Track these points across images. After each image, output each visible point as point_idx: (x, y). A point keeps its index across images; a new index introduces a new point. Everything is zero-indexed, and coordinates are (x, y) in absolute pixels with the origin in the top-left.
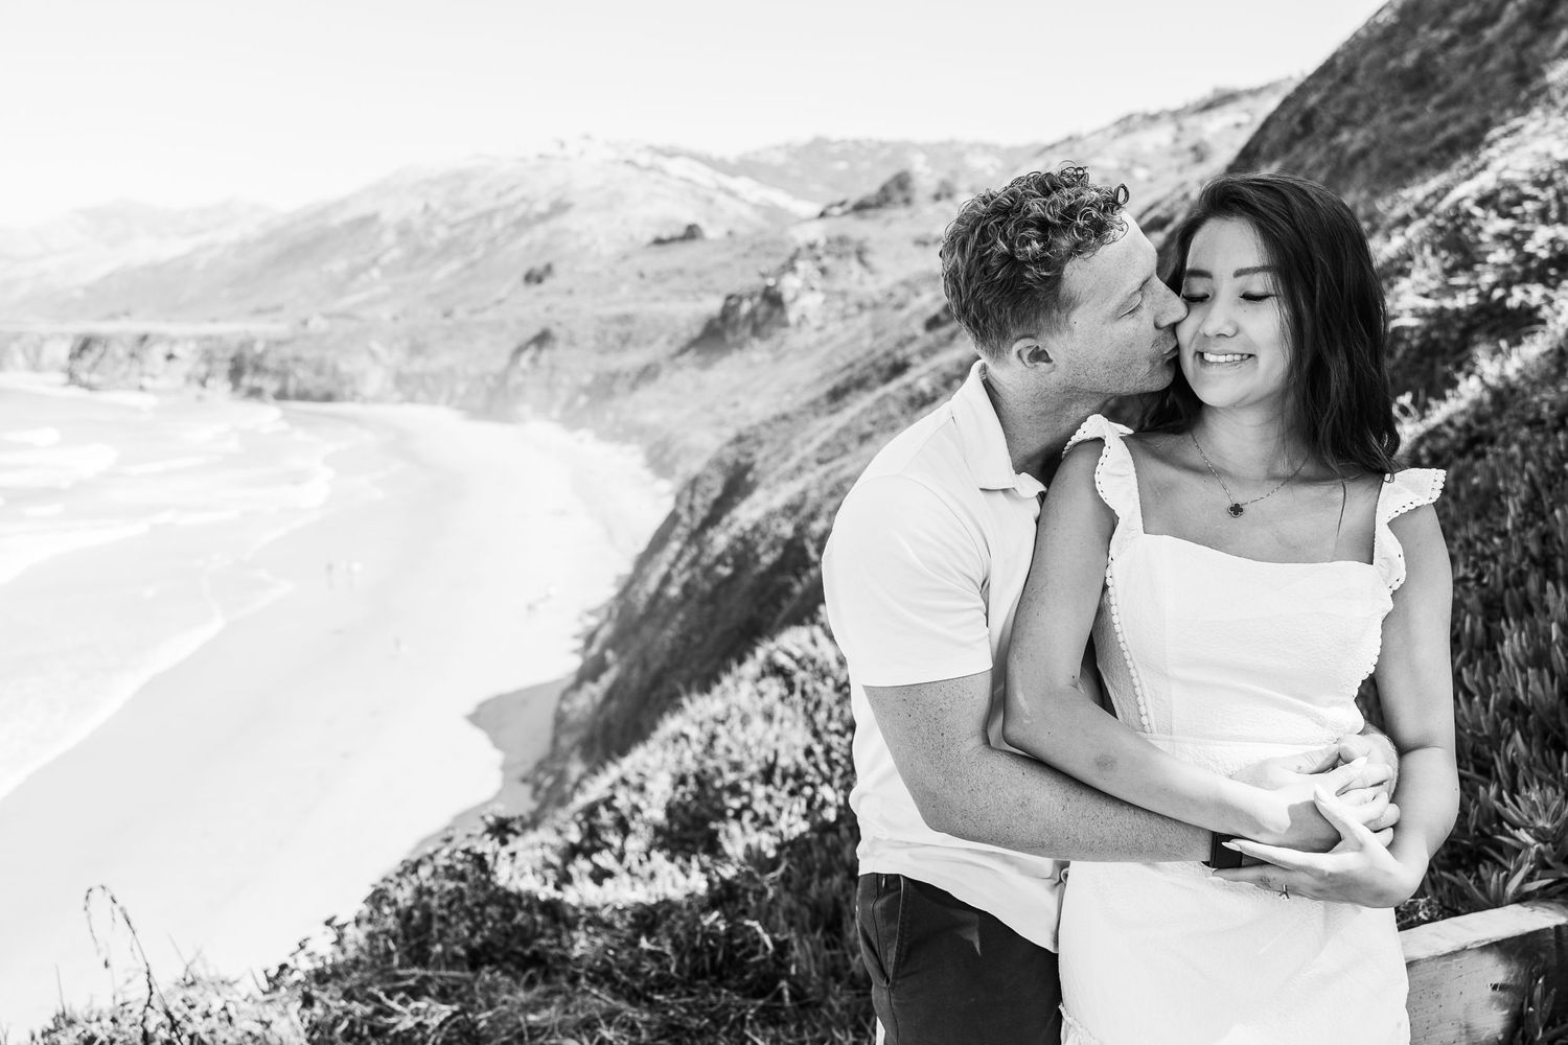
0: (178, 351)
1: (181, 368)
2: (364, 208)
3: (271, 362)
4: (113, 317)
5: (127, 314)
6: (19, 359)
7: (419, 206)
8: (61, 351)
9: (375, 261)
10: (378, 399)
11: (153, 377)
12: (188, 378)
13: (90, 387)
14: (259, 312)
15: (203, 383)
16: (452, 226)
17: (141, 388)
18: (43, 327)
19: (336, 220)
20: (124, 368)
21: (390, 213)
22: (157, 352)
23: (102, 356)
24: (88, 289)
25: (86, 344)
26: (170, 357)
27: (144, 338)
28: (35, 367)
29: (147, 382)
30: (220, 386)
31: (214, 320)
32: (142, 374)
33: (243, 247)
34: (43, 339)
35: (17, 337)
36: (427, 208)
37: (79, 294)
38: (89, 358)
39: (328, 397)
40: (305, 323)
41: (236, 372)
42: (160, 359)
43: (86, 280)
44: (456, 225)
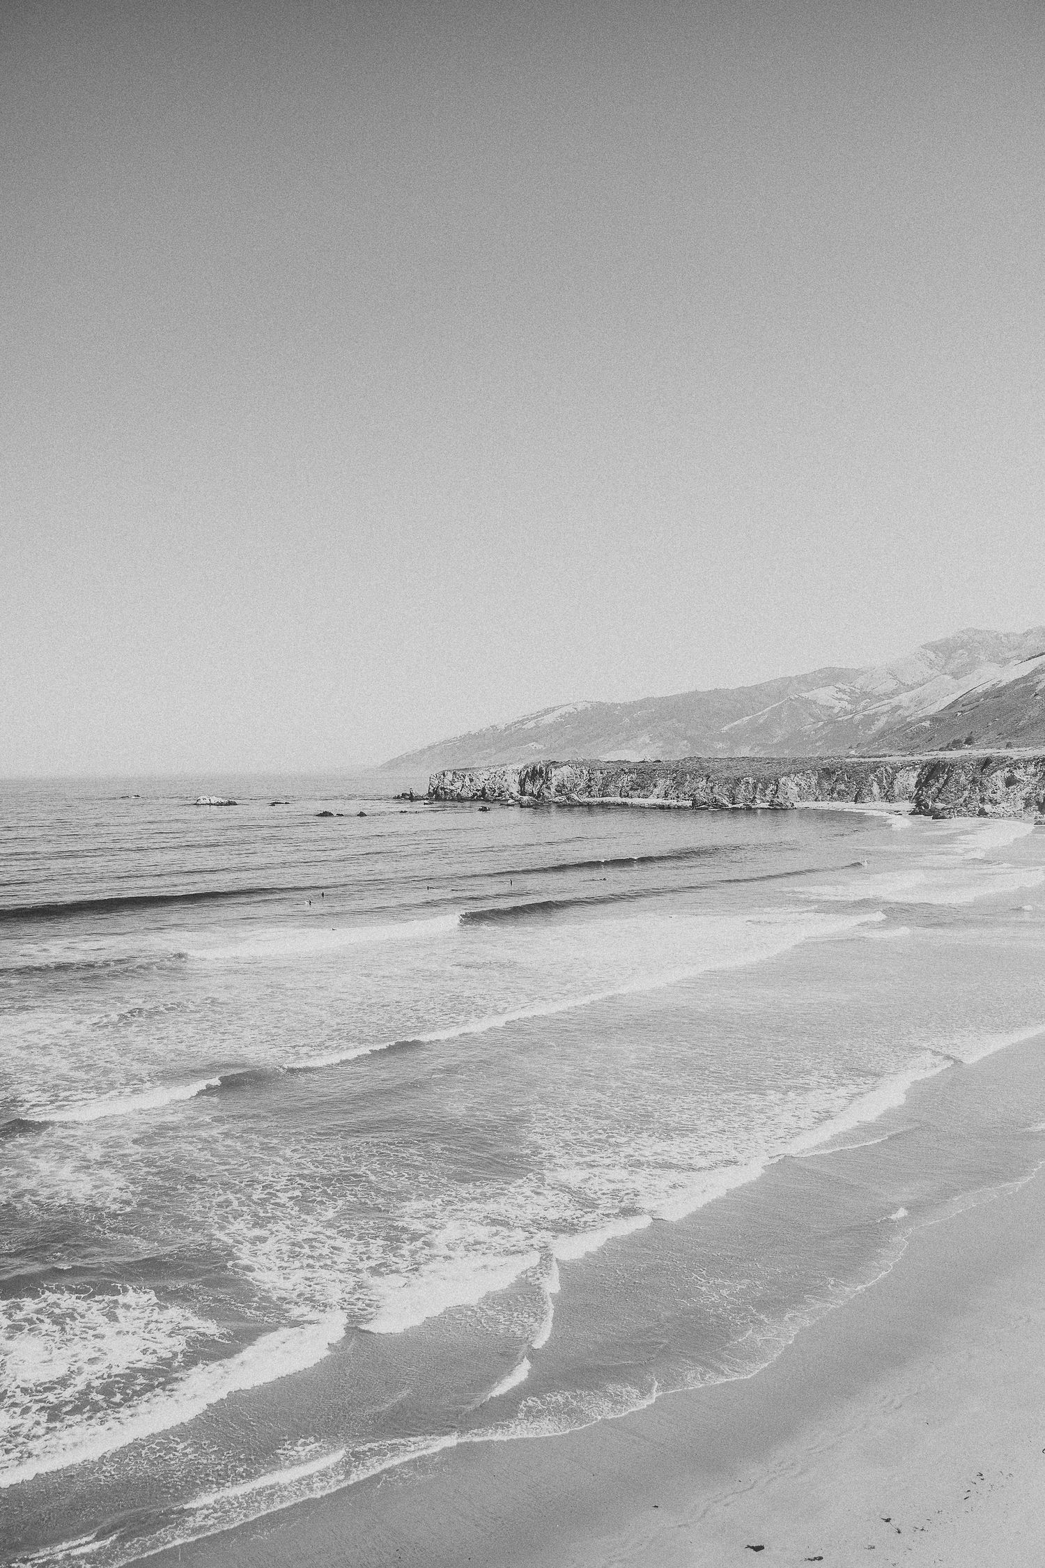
0: (1018, 774)
1: (1022, 792)
4: (956, 745)
5: (969, 741)
6: (876, 789)
8: (910, 779)
11: (994, 802)
12: (1028, 802)
13: (936, 815)
15: (1042, 808)
17: (982, 813)
18: (897, 759)
20: (966, 793)
22: (999, 776)
23: (946, 782)
24: (934, 719)
25: (933, 771)
26: (1010, 782)
27: (986, 762)
28: (888, 797)
29: (988, 808)
32: (982, 800)
34: (896, 770)
35: (874, 768)
37: (927, 724)
38: (935, 786)
42: (1000, 784)
43: (933, 710)
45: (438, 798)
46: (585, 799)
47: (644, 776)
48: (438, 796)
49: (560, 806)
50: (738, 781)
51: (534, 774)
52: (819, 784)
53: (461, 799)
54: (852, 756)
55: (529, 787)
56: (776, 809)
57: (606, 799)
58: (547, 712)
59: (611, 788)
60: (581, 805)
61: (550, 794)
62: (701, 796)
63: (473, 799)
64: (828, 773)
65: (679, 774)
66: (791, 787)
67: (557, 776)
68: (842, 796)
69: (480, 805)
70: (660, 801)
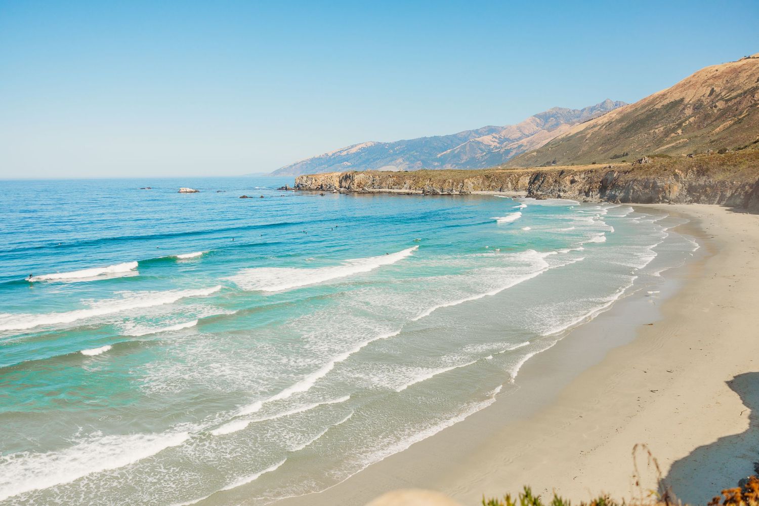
0: (576, 178)
1: (577, 187)
2: (676, 97)
3: (621, 183)
4: (548, 164)
5: (554, 162)
6: (510, 185)
7: (708, 92)
8: (525, 181)
9: (680, 125)
10: (677, 201)
11: (565, 192)
12: (580, 193)
13: (538, 198)
14: (616, 157)
15: (587, 194)
16: (727, 101)
17: (559, 197)
18: (520, 170)
19: (658, 106)
20: (552, 187)
21: (690, 97)
22: (568, 179)
23: (543, 182)
24: (538, 151)
25: (536, 177)
26: (572, 182)
27: (562, 172)
28: (516, 189)
29: (562, 194)
30: (595, 196)
31: (594, 163)
32: (559, 191)
33: (610, 124)
34: (520, 176)
35: (509, 175)
36: (712, 91)
37: (535, 154)
38: (538, 183)
39: (650, 200)
40: (640, 161)
41: (603, 189)
42: (568, 183)
43: (538, 147)
44: (730, 100)
45: (299, 189)
46: (371, 190)
47: (399, 179)
48: (299, 188)
49: (359, 193)
50: (445, 181)
51: (347, 178)
52: (483, 182)
53: (311, 190)
54: (499, 169)
55: (344, 184)
56: (462, 194)
57: (381, 190)
58: (352, 147)
59: (384, 184)
60: (369, 193)
61: (354, 187)
62: (427, 188)
63: (317, 189)
64: (488, 177)
65: (416, 178)
66: (470, 183)
67: (358, 178)
68: (493, 188)
69: (320, 192)
70: (407, 191)
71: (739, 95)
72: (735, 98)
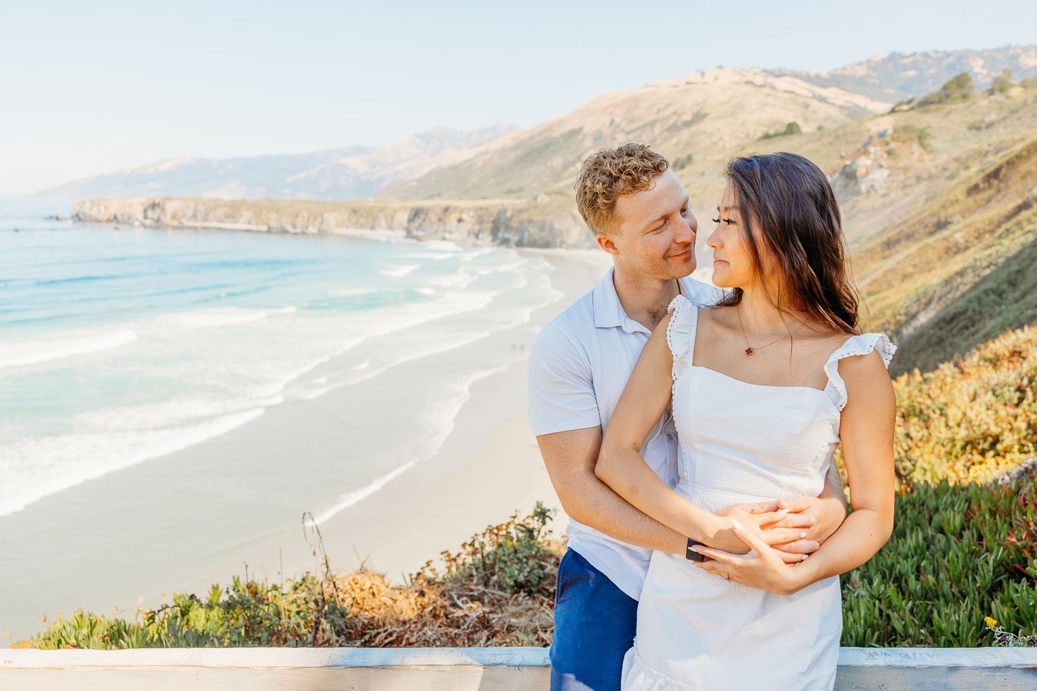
0: (464, 217)
1: (465, 227)
2: (574, 125)
3: (515, 224)
4: (431, 197)
5: (439, 195)
6: (383, 222)
7: (608, 122)
8: (403, 217)
9: (579, 158)
10: (576, 246)
11: (450, 232)
12: (469, 233)
13: (418, 239)
14: (510, 192)
15: (477, 236)
16: (628, 133)
17: (444, 239)
18: (396, 204)
19: (556, 134)
20: (435, 227)
21: (589, 127)
22: (454, 217)
23: (424, 220)
24: (419, 181)
25: (416, 213)
26: (460, 220)
27: (446, 209)
28: (391, 227)
29: (447, 235)
30: (486, 238)
31: (485, 198)
32: (444, 231)
33: (502, 152)
34: (395, 211)
35: (382, 210)
36: (612, 121)
37: (414, 184)
38: (418, 222)
39: (547, 245)
40: (535, 198)
41: (495, 231)
42: (454, 222)
43: (419, 175)
44: (630, 132)
45: (80, 219)
46: (192, 224)
47: (234, 210)
48: (78, 218)
49: (174, 228)
50: (297, 215)
51: (154, 206)
52: (349, 219)
53: (98, 221)
54: (370, 202)
55: (150, 213)
56: (322, 233)
57: (208, 224)
58: (163, 162)
59: (211, 217)
60: (190, 228)
61: (167, 219)
62: (274, 224)
63: (109, 221)
64: (355, 212)
65: (258, 210)
66: (331, 218)
67: (170, 207)
68: (362, 226)
69: (114, 225)
70: (245, 227)
71: (639, 128)
72: (635, 130)
